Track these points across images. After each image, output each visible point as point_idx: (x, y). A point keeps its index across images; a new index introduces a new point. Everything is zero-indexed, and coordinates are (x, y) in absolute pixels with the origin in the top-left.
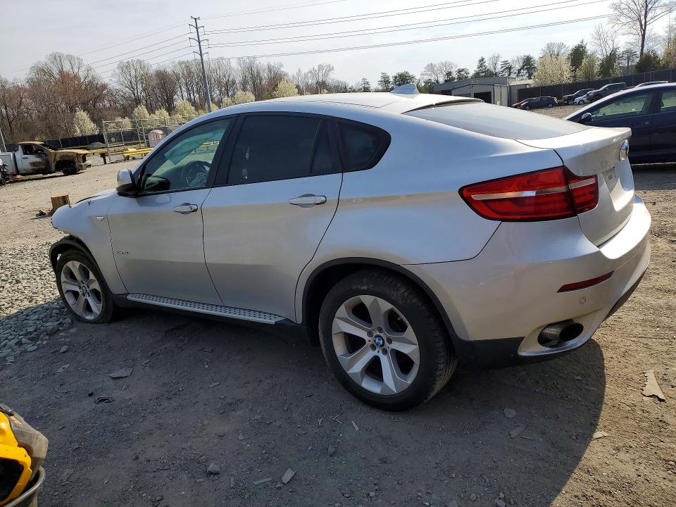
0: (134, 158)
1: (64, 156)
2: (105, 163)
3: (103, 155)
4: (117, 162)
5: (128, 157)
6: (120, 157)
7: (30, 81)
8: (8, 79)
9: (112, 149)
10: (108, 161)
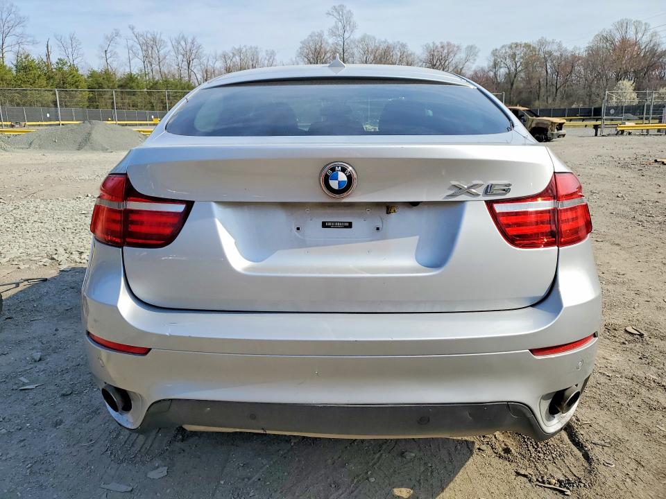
0: (630, 134)
1: (539, 123)
2: (596, 135)
3: (596, 127)
4: (609, 135)
5: (623, 131)
6: (614, 131)
7: (590, 49)
8: (568, 48)
9: (606, 122)
10: (599, 133)
